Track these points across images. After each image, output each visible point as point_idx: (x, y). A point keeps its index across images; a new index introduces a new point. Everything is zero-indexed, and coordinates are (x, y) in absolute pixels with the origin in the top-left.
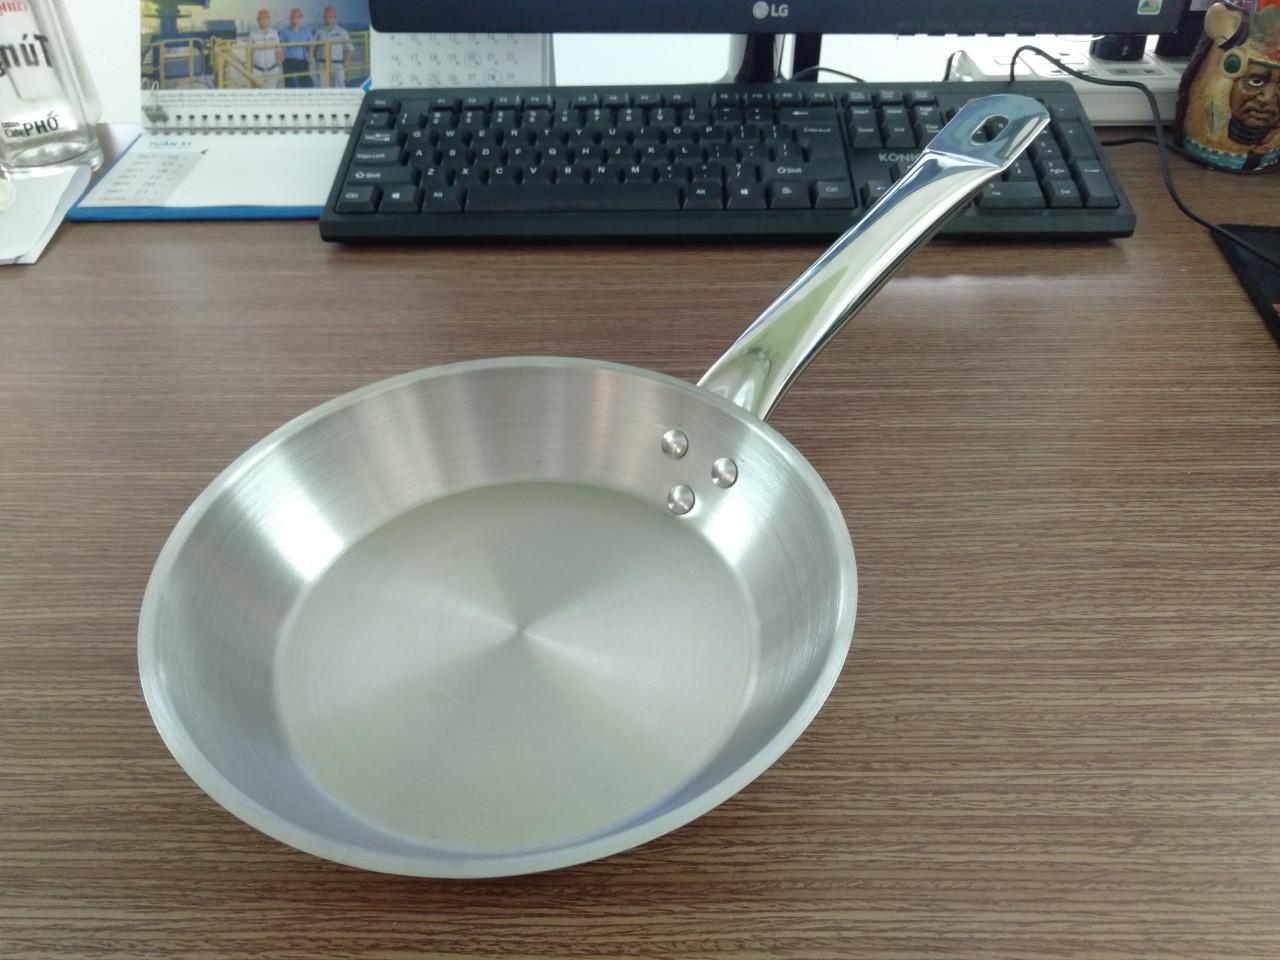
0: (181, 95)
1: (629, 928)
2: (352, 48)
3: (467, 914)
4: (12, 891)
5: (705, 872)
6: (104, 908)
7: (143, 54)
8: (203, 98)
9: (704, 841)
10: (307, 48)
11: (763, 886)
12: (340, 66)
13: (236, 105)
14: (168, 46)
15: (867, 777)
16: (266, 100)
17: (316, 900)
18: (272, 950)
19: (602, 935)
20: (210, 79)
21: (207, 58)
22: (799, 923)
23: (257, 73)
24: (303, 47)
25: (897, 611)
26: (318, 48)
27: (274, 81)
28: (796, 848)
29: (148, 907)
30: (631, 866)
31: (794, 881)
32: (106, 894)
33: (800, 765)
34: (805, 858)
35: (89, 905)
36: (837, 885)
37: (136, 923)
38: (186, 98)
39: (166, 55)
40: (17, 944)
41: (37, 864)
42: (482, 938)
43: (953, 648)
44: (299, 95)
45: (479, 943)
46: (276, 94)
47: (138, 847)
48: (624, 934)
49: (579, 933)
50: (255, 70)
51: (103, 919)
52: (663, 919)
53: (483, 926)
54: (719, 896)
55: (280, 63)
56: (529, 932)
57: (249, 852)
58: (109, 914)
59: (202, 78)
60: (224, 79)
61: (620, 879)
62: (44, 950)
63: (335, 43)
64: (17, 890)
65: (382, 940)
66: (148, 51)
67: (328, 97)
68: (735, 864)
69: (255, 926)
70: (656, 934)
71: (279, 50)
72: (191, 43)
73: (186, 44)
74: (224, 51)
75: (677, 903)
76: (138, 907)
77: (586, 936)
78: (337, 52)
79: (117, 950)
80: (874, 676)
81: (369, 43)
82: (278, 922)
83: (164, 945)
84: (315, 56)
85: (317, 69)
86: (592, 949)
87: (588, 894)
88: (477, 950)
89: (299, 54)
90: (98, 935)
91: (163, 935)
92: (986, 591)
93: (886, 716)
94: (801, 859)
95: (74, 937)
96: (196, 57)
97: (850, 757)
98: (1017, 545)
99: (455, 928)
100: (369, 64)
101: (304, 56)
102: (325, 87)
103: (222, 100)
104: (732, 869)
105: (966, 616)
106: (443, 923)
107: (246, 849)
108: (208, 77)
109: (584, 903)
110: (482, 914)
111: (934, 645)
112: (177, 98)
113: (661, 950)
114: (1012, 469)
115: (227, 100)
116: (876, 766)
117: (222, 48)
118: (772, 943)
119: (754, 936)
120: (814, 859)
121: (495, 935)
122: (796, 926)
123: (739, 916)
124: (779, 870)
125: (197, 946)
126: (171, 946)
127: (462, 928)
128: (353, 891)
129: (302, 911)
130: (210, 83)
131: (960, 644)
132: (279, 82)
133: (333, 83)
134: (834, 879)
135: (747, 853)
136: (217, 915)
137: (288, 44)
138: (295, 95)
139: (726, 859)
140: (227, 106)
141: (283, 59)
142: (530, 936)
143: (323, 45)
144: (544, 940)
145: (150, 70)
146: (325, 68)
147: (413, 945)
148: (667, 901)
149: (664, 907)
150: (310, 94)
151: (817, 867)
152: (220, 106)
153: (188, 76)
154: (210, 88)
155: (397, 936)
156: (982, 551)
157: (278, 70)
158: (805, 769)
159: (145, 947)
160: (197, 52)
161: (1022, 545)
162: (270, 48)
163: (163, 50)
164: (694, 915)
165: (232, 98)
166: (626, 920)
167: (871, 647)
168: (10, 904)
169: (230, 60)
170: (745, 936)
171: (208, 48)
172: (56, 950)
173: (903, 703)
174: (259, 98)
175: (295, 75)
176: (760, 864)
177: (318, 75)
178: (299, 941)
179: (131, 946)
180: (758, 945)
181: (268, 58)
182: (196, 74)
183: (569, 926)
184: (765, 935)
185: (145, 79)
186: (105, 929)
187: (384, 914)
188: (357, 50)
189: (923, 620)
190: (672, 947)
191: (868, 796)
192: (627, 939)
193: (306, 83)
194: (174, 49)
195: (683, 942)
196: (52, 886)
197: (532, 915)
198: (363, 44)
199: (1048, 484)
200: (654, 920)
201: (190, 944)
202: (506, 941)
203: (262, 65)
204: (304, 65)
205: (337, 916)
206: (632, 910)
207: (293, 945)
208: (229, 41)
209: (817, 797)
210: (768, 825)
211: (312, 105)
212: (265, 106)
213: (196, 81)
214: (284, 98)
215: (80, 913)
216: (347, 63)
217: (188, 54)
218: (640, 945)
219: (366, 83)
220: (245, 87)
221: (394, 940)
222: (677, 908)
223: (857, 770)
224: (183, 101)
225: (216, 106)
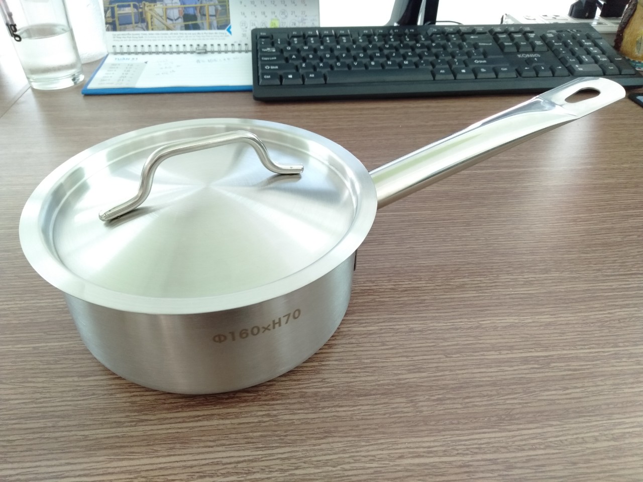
0: (129, 34)
1: (534, 436)
2: (220, 8)
3: (444, 435)
4: (178, 446)
5: (559, 404)
6: (237, 450)
7: (106, 12)
8: (141, 36)
9: (552, 388)
10: (195, 8)
11: (593, 408)
12: (214, 18)
13: (159, 40)
14: (119, 7)
15: (619, 350)
16: (175, 37)
17: (357, 435)
18: (344, 464)
19: (521, 440)
20: (144, 25)
21: (141, 13)
22: (620, 425)
23: (169, 22)
24: (193, 7)
25: (594, 270)
26: (201, 8)
27: (179, 26)
28: (600, 388)
29: (262, 447)
30: (520, 404)
31: (608, 404)
32: (235, 442)
33: (583, 347)
34: (607, 393)
35: (227, 449)
36: (630, 404)
37: (260, 457)
38: (131, 36)
39: (118, 12)
40: (194, 475)
41: (187, 430)
42: (457, 447)
43: (630, 286)
44: (193, 34)
45: (457, 450)
46: (180, 34)
47: (243, 416)
48: (533, 438)
49: (509, 440)
50: (168, 20)
51: (239, 457)
52: (550, 429)
53: (455, 441)
54: (573, 415)
55: (182, 16)
56: (482, 441)
57: (308, 413)
58: (242, 453)
59: (140, 25)
60: (152, 25)
61: (518, 411)
62: (212, 477)
63: (210, 5)
64: (180, 445)
65: (404, 453)
66: (108, 9)
67: (208, 35)
68: (573, 398)
69: (329, 452)
70: (550, 437)
71: (181, 9)
72: (132, 5)
73: (129, 6)
74: (150, 10)
75: (553, 420)
76: (257, 448)
77: (514, 441)
78: (212, 11)
79: (254, 473)
80: (598, 302)
81: (229, 6)
82: (341, 449)
83: (281, 467)
84: (200, 12)
85: (201, 19)
86: (519, 448)
87: (504, 420)
88: (458, 454)
89: (191, 12)
90: (240, 465)
91: (278, 462)
92: (632, 259)
93: (614, 320)
94: (606, 393)
95: (226, 468)
96: (134, 13)
97: (606, 342)
98: (636, 236)
99: (441, 444)
100: (229, 17)
101: (194, 13)
102: (206, 29)
103: (151, 37)
104: (573, 401)
105: (628, 271)
106: (434, 441)
107: (306, 411)
108: (143, 24)
109: (504, 424)
110: (453, 435)
111: (621, 285)
112: (126, 36)
113: (556, 445)
114: (616, 202)
115: (153, 37)
116: (621, 344)
117: (149, 8)
118: (611, 436)
119: (600, 434)
120: (612, 393)
121: (464, 445)
122: (619, 427)
123: (588, 424)
124: (598, 400)
125: (300, 466)
126: (285, 467)
127: (444, 443)
128: (376, 429)
129: (353, 442)
130: (144, 27)
131: (632, 284)
132: (181, 27)
133: (210, 27)
134: (627, 402)
135: (577, 393)
136: (305, 448)
137: (185, 6)
138: (190, 34)
139: (568, 396)
140: (154, 40)
141: (183, 14)
142: (483, 444)
143: (205, 6)
144: (492, 445)
145: (110, 20)
146: (206, 19)
147: (422, 454)
148: (547, 420)
149: (547, 423)
150: (198, 34)
151: (616, 397)
152: (150, 40)
153: (131, 23)
154: (144, 30)
155: (411, 450)
156: (620, 240)
157: (181, 20)
158: (585, 349)
159: (270, 470)
160: (135, 10)
161: (639, 236)
162: (176, 8)
163: (116, 9)
164: (565, 426)
165: (157, 36)
166: (530, 432)
167: (590, 288)
168: (180, 453)
169: (154, 14)
170: (596, 434)
171: (141, 8)
172: (218, 476)
173: (618, 314)
174: (171, 36)
175: (190, 23)
176: (585, 397)
177: (203, 23)
178: (358, 458)
179: (262, 469)
180: (604, 438)
181: (175, 14)
182: (136, 23)
183: (501, 437)
184: (606, 433)
185: (108, 25)
186: (242, 462)
187: (399, 440)
188: (223, 9)
189: (608, 274)
190: (561, 443)
191: (624, 360)
192: (535, 441)
193: (196, 27)
194: (122, 9)
195: (566, 440)
196: (201, 441)
197: (479, 433)
198: (225, 6)
199: (636, 208)
200: (545, 430)
201: (296, 465)
202: (472, 448)
203: (172, 17)
204: (194, 18)
205: (373, 443)
206: (531, 426)
207: (355, 460)
208: (152, 4)
209: (598, 362)
210: (580, 378)
211: (200, 39)
212: (175, 40)
213: (137, 26)
214: (184, 35)
215: (224, 454)
216: (217, 17)
217: (130, 12)
218: (544, 444)
219: (228, 27)
220: (163, 29)
221: (410, 453)
222: (554, 423)
223: (612, 347)
224: (130, 37)
225: (148, 40)
